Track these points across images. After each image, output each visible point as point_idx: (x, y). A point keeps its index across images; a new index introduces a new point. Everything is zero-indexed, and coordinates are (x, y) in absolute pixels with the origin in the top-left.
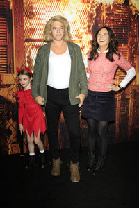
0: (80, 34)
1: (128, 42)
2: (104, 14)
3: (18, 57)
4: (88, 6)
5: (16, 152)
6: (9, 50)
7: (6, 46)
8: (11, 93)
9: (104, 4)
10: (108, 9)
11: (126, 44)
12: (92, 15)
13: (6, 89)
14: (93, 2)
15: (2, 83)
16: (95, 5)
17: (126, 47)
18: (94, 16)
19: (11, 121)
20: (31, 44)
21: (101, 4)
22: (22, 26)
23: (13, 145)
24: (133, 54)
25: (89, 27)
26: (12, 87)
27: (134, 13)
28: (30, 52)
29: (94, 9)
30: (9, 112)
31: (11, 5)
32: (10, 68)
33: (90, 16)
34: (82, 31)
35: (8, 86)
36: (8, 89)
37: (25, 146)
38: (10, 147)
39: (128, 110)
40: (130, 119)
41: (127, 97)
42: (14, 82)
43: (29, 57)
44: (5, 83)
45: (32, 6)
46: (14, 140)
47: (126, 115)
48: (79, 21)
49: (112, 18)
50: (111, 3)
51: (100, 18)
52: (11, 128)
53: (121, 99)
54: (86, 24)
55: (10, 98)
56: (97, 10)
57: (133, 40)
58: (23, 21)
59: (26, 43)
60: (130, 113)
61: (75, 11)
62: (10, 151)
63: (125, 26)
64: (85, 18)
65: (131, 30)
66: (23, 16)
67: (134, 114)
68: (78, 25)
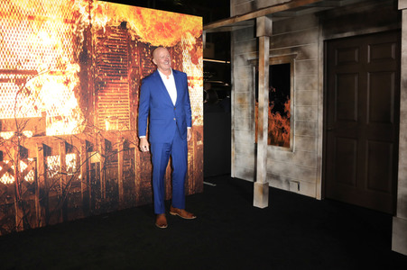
0: (63, 63)
1: (129, 75)
2: (95, 37)
4: (73, 27)
9: (94, 25)
10: (100, 32)
11: (125, 76)
12: (78, 38)
14: (80, 23)
16: (82, 26)
17: (126, 80)
18: (82, 41)
21: (91, 25)
25: (75, 54)
27: (133, 39)
29: (81, 31)
33: (76, 40)
34: (65, 59)
39: (133, 163)
40: (137, 176)
41: (131, 146)
47: (131, 171)
48: (60, 46)
49: (105, 44)
50: (104, 25)
51: (90, 43)
53: (124, 150)
54: (71, 51)
56: (84, 32)
60: (137, 167)
61: (54, 33)
63: (124, 54)
64: (69, 42)
65: (131, 59)
67: (141, 169)
68: (60, 51)
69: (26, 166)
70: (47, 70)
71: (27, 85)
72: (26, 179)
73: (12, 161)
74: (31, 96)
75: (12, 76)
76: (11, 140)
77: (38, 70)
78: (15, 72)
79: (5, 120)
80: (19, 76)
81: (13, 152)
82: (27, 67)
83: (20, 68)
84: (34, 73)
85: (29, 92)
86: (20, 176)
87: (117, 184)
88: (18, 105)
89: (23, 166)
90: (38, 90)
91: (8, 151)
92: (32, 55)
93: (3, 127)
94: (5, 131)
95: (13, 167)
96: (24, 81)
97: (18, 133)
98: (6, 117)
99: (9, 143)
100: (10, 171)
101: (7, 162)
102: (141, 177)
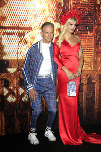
1: (94, 30)
2: (71, 3)
11: (91, 31)
12: (60, 4)
17: (92, 34)
18: (62, 5)
20: (2, 31)
24: (98, 41)
27: (99, 3)
33: (58, 5)
39: (94, 93)
40: (97, 103)
41: (93, 81)
47: (92, 98)
48: (47, 10)
51: (67, 7)
53: (88, 84)
54: (55, 13)
57: (98, 27)
60: (96, 96)
63: (91, 15)
65: (96, 18)
67: (99, 98)
68: (47, 14)
69: (23, 91)
70: (38, 27)
71: (25, 38)
72: (23, 99)
73: (14, 87)
74: (27, 45)
75: (16, 31)
76: (15, 73)
77: (33, 27)
78: (18, 28)
79: (11, 60)
80: (20, 31)
81: (15, 82)
82: (26, 25)
83: (21, 26)
84: (30, 29)
85: (26, 42)
86: (19, 97)
87: (82, 108)
88: (20, 51)
89: (21, 91)
90: (32, 41)
91: (12, 81)
92: (28, 16)
93: (10, 65)
94: (11, 68)
95: (15, 91)
96: (23, 34)
97: (19, 69)
98: (12, 59)
99: (13, 75)
100: (13, 94)
101: (12, 88)
102: (99, 104)
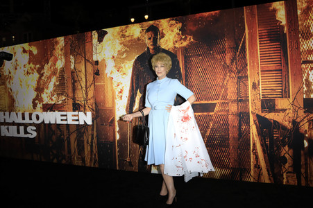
3: (294, 80)
5: (291, 182)
6: (284, 74)
7: (281, 70)
8: (287, 118)
13: (281, 114)
15: (277, 108)
19: (286, 148)
20: (309, 66)
22: (298, 48)
23: (289, 174)
26: (287, 112)
28: (308, 74)
30: (284, 138)
31: (285, 29)
32: (285, 92)
35: (284, 110)
36: (283, 114)
37: (303, 179)
38: (285, 176)
42: (290, 107)
43: (307, 80)
44: (280, 108)
45: (309, 27)
46: (290, 170)
52: (287, 156)
55: (286, 124)
58: (298, 43)
59: (304, 66)
62: (285, 181)
66: (299, 38)
